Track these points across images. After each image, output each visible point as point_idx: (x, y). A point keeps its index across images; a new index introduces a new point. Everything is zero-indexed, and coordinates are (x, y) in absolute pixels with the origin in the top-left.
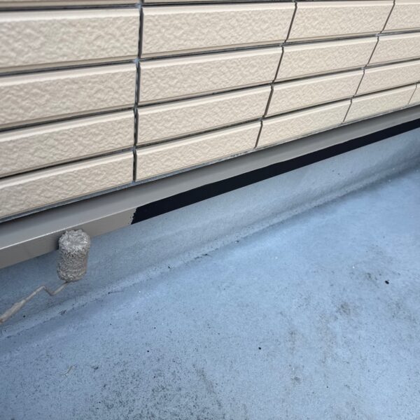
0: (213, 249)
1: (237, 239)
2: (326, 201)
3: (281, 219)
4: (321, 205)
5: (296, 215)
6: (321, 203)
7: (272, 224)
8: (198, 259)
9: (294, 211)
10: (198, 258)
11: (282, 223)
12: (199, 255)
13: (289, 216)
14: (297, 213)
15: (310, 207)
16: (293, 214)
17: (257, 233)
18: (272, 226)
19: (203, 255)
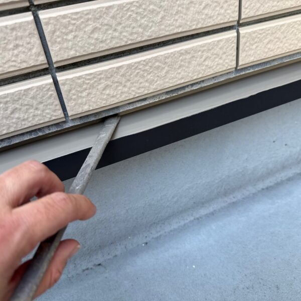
0: (110, 257)
1: (145, 241)
2: (279, 180)
3: (211, 209)
4: (271, 187)
5: (234, 203)
6: (271, 184)
7: (198, 216)
8: (86, 272)
9: (231, 196)
10: (88, 269)
11: (212, 214)
12: (90, 265)
13: (223, 205)
14: (234, 200)
15: (254, 191)
16: (229, 201)
17: (175, 230)
18: (198, 219)
19: (95, 265)
